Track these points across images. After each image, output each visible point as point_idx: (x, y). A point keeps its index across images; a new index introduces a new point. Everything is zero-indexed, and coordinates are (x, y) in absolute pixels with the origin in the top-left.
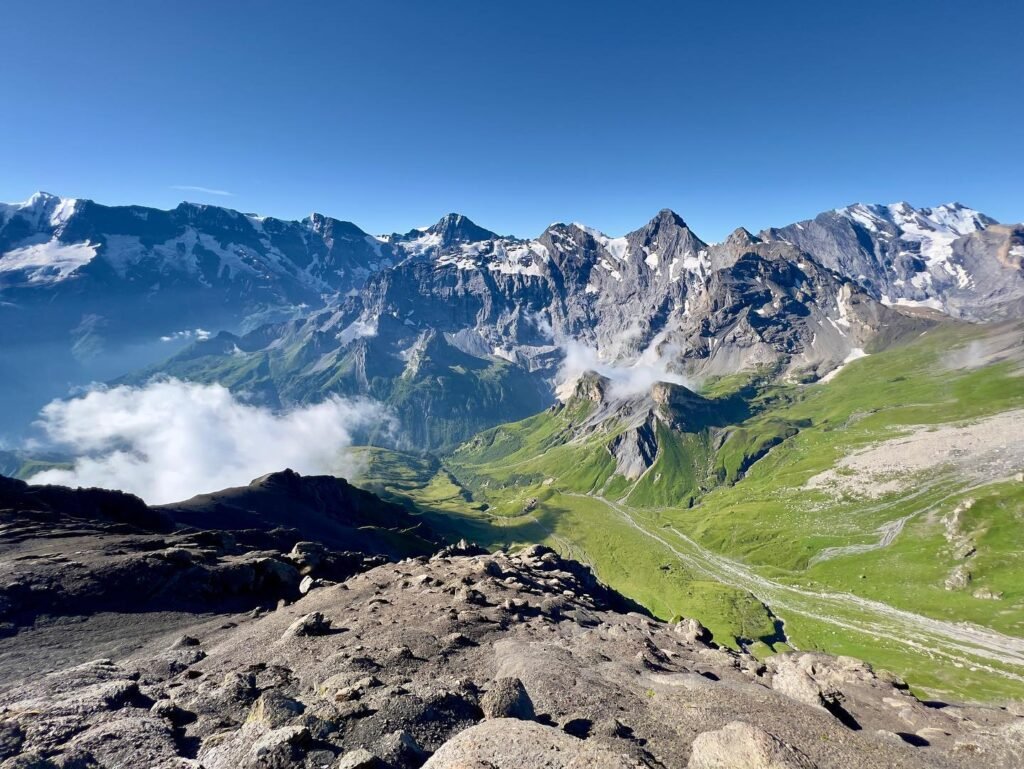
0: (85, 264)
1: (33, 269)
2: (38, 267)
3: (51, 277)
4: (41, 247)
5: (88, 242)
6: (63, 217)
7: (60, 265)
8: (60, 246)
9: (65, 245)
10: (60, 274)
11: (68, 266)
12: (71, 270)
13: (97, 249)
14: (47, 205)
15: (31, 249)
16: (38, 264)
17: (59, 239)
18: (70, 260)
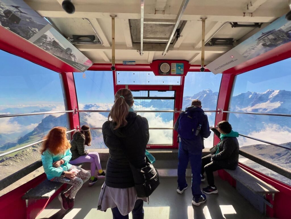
0: (276, 108)
1: (260, 109)
2: (262, 108)
3: (264, 111)
4: (264, 103)
5: (279, 102)
6: (273, 96)
7: (268, 108)
8: (270, 103)
9: (271, 103)
10: (268, 110)
11: (270, 108)
12: (271, 109)
13: (281, 104)
14: (269, 93)
15: (262, 104)
16: (262, 107)
17: (270, 101)
18: (271, 107)
